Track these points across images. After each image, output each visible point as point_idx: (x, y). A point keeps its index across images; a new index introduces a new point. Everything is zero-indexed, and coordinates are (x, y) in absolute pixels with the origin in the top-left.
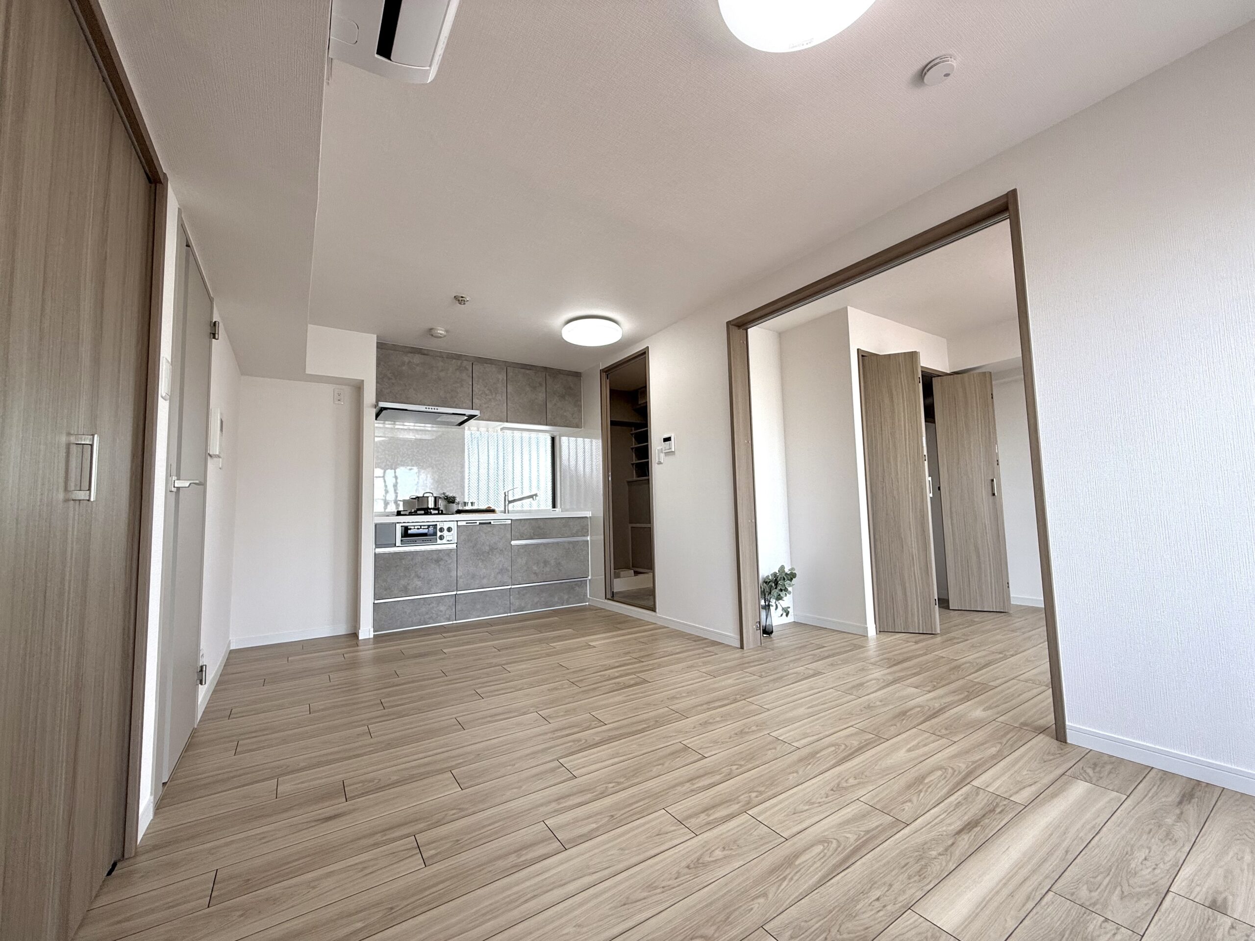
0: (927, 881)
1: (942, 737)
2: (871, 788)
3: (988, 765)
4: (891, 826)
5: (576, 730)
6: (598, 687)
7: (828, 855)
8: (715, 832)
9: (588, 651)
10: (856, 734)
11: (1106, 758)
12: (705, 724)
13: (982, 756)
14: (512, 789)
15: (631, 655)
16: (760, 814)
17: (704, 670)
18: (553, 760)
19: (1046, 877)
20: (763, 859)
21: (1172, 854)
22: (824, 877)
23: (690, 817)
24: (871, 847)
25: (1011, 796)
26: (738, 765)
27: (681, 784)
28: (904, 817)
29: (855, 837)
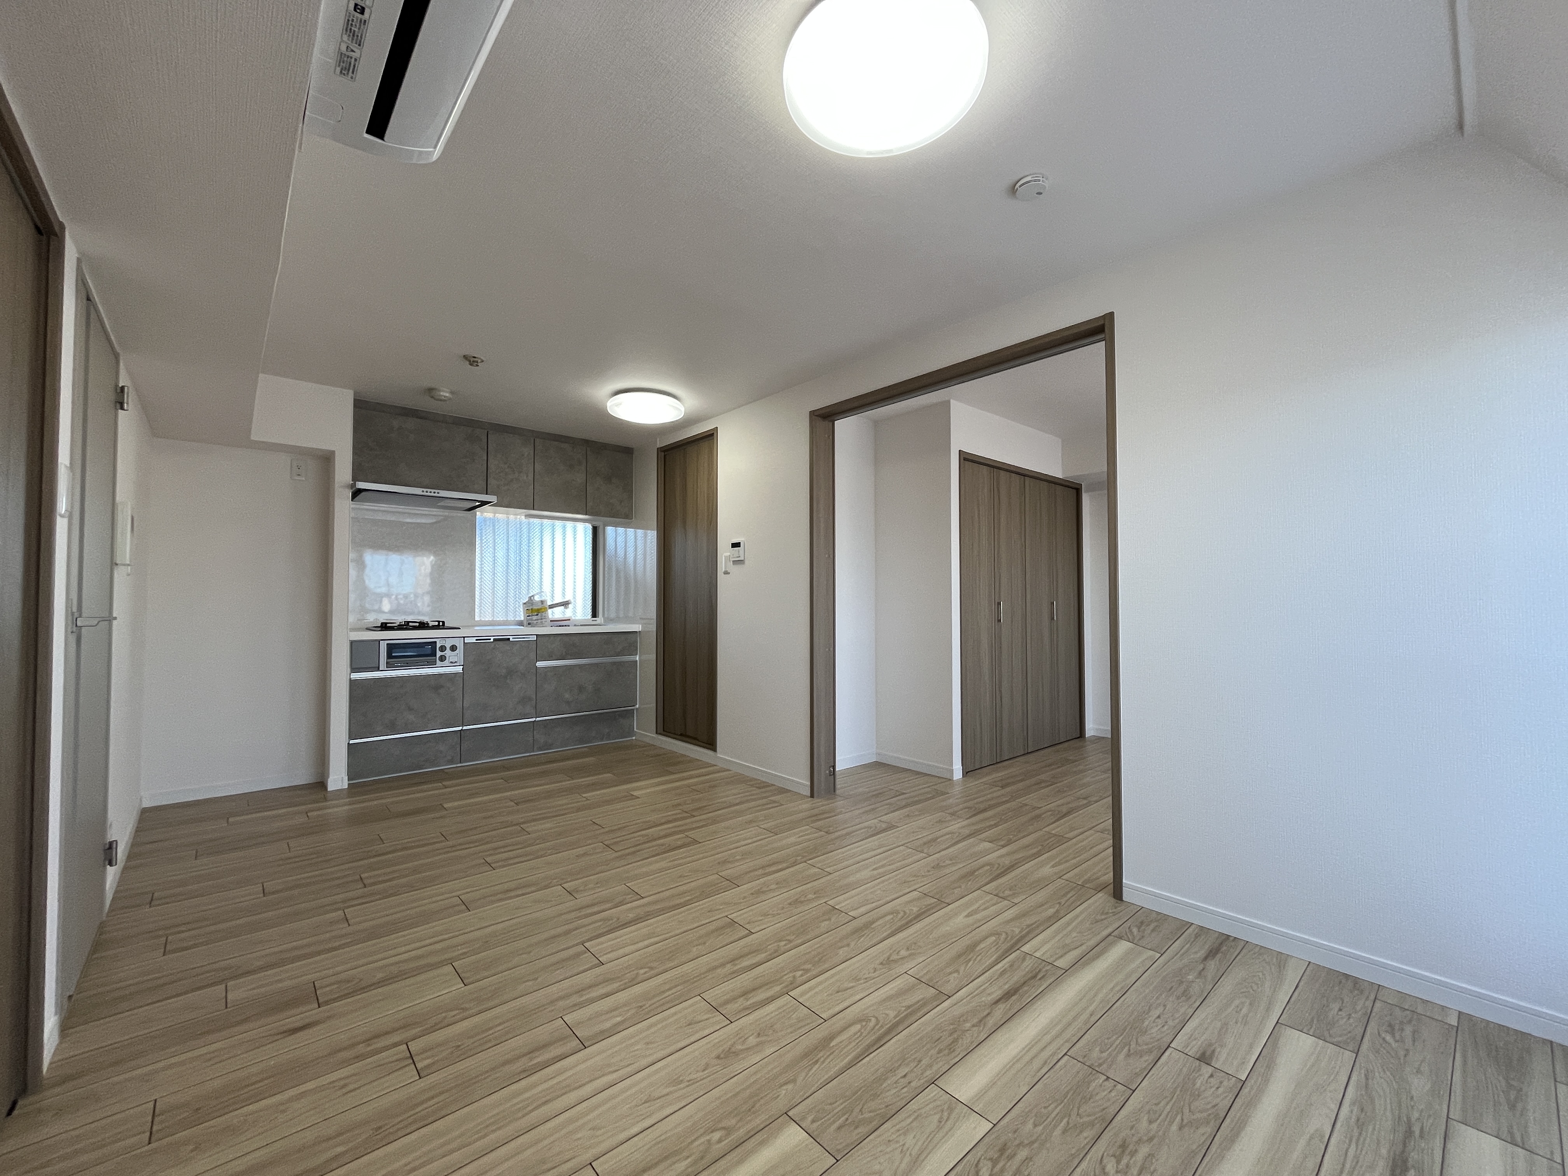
0: (953, 1055)
1: (1004, 898)
2: (921, 959)
3: (1042, 928)
4: (935, 998)
5: (608, 905)
6: (639, 851)
7: (864, 1035)
8: (752, 1017)
9: (630, 803)
10: (919, 899)
11: (1154, 915)
12: (759, 892)
13: (1038, 919)
14: (526, 981)
15: (681, 808)
16: (803, 994)
17: (765, 826)
18: (577, 945)
19: (1067, 1041)
20: (797, 1044)
21: (1182, 1010)
22: (856, 1058)
23: (727, 1002)
24: (906, 1023)
25: (1054, 961)
26: (786, 940)
27: (723, 965)
28: (947, 989)
29: (895, 1013)
